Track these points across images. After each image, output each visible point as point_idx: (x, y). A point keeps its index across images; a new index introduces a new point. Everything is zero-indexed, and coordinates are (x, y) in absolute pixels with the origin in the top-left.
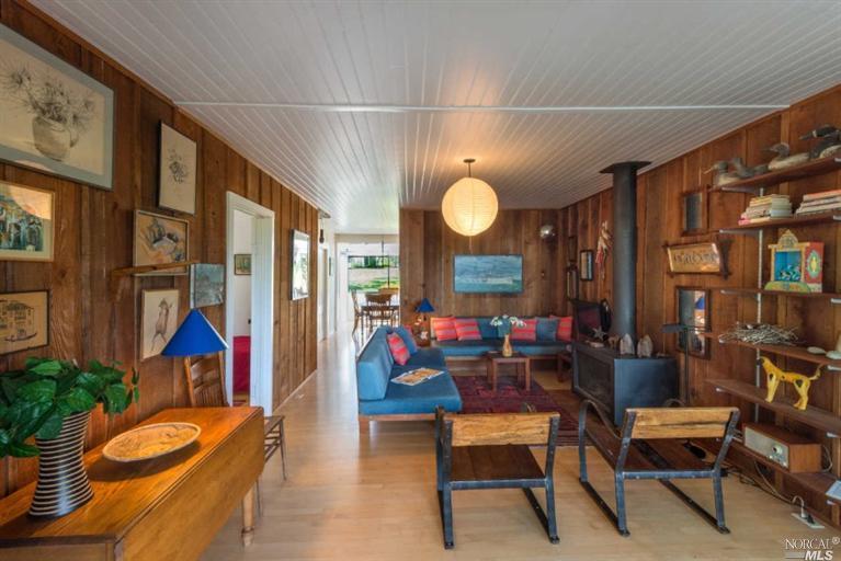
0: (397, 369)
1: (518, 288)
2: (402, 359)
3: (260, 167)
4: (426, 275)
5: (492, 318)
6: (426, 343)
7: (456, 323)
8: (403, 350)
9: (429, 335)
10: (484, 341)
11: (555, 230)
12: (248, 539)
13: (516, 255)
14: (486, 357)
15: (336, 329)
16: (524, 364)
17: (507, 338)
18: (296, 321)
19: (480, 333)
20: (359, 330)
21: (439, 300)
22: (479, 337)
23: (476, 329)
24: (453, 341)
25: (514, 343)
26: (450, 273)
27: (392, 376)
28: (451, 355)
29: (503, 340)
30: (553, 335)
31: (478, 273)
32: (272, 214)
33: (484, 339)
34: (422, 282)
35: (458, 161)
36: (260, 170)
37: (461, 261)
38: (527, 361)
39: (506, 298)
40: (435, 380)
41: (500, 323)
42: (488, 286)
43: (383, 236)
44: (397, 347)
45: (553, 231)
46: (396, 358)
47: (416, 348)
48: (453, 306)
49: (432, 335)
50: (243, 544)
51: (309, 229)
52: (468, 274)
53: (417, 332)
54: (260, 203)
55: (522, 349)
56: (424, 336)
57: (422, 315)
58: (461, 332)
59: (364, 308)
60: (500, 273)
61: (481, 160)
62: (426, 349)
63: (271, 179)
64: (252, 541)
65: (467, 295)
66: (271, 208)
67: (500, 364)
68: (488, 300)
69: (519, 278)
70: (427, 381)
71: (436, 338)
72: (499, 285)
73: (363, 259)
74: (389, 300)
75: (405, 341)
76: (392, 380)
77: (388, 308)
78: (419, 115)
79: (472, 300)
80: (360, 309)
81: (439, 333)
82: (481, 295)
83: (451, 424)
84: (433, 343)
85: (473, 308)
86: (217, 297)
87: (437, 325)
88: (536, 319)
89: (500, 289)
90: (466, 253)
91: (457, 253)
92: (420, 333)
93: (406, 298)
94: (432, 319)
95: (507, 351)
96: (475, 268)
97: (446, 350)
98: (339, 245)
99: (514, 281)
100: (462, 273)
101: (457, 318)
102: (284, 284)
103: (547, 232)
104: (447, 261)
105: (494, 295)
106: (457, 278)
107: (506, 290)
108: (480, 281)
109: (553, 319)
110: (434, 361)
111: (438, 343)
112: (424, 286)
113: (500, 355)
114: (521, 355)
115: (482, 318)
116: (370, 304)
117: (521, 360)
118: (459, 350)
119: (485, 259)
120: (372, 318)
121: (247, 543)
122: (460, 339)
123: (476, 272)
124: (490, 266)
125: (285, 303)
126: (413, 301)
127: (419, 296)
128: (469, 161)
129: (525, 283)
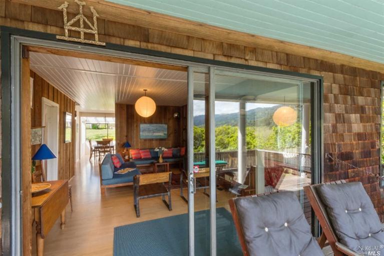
0: (116, 169)
1: (166, 137)
2: (118, 165)
3: (54, 86)
4: (128, 132)
5: (155, 149)
6: (128, 160)
7: (141, 151)
8: (118, 162)
9: (129, 157)
10: (153, 158)
11: (179, 114)
12: (63, 226)
13: (165, 124)
14: (153, 164)
15: (80, 159)
16: (167, 165)
17: (161, 156)
18: (66, 153)
19: (151, 155)
20: (93, 158)
21: (134, 142)
22: (150, 156)
23: (149, 153)
24: (140, 159)
25: (163, 158)
26: (138, 131)
27: (114, 172)
28: (139, 164)
29: (159, 157)
30: (179, 154)
31: (150, 131)
32: (58, 105)
33: (152, 157)
34: (126, 135)
35: (141, 90)
36: (53, 87)
37: (142, 126)
38: (168, 164)
39: (161, 140)
40: (132, 171)
41: (158, 150)
42: (154, 136)
43: (105, 113)
44: (116, 161)
45: (178, 115)
46: (115, 165)
47: (124, 162)
48: (139, 145)
49: (130, 157)
50: (61, 228)
51: (71, 111)
52: (146, 132)
53: (124, 156)
54: (53, 101)
55: (167, 160)
56: (127, 157)
57: (126, 149)
58: (143, 155)
59: (96, 148)
60: (158, 131)
61: (149, 90)
62: (128, 162)
63: (57, 90)
64: (65, 227)
65: (145, 140)
66: (57, 103)
67: (158, 166)
68: (154, 142)
69: (166, 133)
70: (129, 172)
71: (132, 158)
72: (158, 136)
73: (91, 125)
74: (109, 143)
75: (119, 159)
76: (116, 173)
77: (108, 147)
78: (122, 77)
79: (147, 142)
80: (93, 148)
81: (133, 156)
82: (151, 140)
83: (139, 178)
84: (131, 160)
85: (148, 145)
86: (39, 141)
87: (132, 153)
88: (172, 149)
89: (159, 137)
90: (145, 123)
91: (141, 123)
92: (125, 156)
93: (119, 142)
94: (130, 150)
95: (161, 160)
96: (149, 129)
97: (136, 162)
98: (81, 118)
99: (165, 134)
100: (143, 131)
101: (141, 149)
102: (62, 136)
103: (176, 115)
104: (137, 126)
105: (157, 140)
106: (141, 133)
107: (162, 137)
108: (150, 134)
109: (179, 148)
110: (132, 165)
111: (133, 160)
112: (127, 136)
113: (158, 162)
114: (166, 162)
115: (151, 149)
116: (99, 145)
117: (166, 163)
118: (142, 162)
119: (152, 125)
120: (100, 152)
121: (63, 228)
122: (142, 158)
123: (149, 131)
124: (155, 128)
125: (62, 144)
126: (122, 143)
127: (125, 141)
128: (145, 90)
129: (169, 135)
